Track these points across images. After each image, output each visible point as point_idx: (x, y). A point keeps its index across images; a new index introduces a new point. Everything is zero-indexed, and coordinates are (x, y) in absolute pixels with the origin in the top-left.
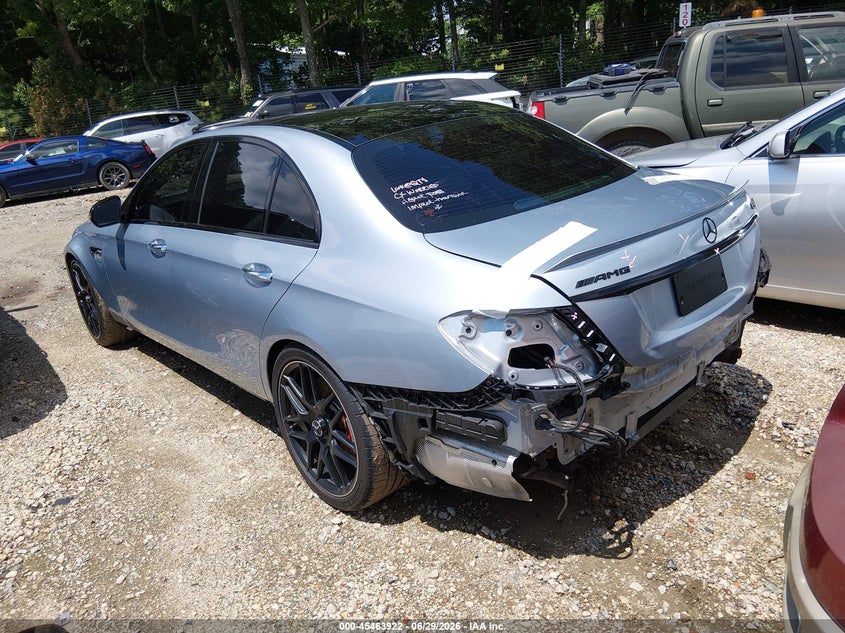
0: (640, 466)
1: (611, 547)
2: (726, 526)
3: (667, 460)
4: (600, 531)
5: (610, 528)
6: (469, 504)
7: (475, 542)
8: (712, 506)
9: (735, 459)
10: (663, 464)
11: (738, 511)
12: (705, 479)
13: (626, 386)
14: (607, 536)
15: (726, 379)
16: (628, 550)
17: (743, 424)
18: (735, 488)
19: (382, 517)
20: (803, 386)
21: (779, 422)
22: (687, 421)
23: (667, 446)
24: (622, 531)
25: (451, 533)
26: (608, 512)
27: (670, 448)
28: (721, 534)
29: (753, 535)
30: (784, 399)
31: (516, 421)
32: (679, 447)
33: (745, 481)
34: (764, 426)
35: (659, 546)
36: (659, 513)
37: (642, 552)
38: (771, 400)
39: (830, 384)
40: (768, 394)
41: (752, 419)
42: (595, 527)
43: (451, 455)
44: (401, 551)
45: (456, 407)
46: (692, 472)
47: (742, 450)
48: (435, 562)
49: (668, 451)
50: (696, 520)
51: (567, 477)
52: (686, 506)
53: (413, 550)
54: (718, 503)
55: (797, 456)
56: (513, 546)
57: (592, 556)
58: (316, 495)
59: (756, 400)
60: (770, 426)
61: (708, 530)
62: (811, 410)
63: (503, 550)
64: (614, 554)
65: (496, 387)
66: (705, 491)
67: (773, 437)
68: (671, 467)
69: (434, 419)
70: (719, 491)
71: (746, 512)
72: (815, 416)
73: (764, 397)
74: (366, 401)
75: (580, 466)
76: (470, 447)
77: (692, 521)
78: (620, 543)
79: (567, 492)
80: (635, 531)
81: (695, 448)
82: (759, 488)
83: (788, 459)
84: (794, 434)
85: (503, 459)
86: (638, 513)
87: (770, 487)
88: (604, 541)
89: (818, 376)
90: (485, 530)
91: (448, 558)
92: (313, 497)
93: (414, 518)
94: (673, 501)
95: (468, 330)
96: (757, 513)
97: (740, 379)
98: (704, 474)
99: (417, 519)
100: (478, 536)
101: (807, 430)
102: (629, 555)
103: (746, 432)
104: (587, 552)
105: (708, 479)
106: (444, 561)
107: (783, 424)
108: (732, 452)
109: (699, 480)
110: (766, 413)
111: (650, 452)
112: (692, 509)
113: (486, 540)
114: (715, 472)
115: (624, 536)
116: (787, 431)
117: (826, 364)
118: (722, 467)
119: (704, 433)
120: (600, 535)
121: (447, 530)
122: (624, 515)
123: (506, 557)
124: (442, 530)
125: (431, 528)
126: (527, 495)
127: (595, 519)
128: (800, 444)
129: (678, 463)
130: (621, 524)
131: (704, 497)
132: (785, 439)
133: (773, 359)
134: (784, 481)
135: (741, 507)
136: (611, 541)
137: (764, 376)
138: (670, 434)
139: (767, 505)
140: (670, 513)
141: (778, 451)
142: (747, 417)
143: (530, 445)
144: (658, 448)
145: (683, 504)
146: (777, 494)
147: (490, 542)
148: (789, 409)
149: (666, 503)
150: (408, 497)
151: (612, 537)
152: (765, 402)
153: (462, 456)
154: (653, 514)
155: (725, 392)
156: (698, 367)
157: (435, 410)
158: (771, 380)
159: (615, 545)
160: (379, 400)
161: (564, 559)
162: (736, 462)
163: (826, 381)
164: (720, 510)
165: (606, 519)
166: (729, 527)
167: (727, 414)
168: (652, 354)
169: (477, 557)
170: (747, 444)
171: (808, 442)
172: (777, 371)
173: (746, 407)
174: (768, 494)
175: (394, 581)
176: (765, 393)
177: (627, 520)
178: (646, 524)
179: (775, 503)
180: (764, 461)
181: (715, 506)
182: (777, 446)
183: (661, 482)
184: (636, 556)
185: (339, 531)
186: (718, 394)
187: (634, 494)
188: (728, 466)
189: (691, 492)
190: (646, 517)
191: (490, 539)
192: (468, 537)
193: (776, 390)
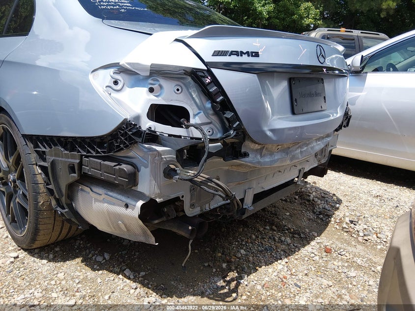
0: (254, 237)
1: (222, 292)
2: (310, 284)
3: (272, 236)
4: (216, 279)
5: (224, 278)
6: (124, 252)
7: (116, 280)
8: (301, 268)
9: (318, 239)
10: (270, 238)
11: (319, 273)
12: (297, 249)
13: (246, 155)
14: (221, 283)
15: (314, 193)
16: (234, 295)
17: (324, 219)
18: (317, 258)
19: (51, 256)
20: (361, 203)
21: (347, 220)
22: (288, 214)
23: (274, 227)
24: (232, 280)
25: (101, 272)
26: (224, 265)
27: (276, 229)
28: (306, 289)
29: (329, 292)
30: (350, 208)
31: (146, 167)
32: (281, 229)
33: (325, 254)
34: (338, 221)
35: (259, 294)
36: (262, 270)
37: (244, 297)
38: (341, 207)
39: (377, 203)
40: (340, 204)
41: (330, 216)
42: (214, 276)
43: (96, 200)
44: (53, 282)
45: (98, 152)
46: (288, 245)
47: (323, 235)
48: (77, 294)
49: (275, 230)
50: (288, 277)
51: (190, 228)
52: (282, 266)
53: (63, 282)
54: (305, 267)
55: (359, 242)
56: (144, 285)
57: (205, 298)
58: (9, 236)
59: (332, 207)
60: (341, 222)
61: (296, 285)
62: (366, 216)
63: (136, 288)
64: (223, 298)
65: (130, 130)
66: (296, 257)
67: (344, 228)
68: (274, 240)
69: (81, 164)
70: (306, 259)
71: (324, 275)
72: (369, 220)
73: (337, 205)
74: (36, 151)
75: (202, 220)
76: (111, 194)
77: (285, 278)
78: (229, 289)
79: (191, 242)
80: (242, 281)
81: (292, 230)
82: (334, 259)
83: (353, 243)
84: (357, 227)
85: (133, 203)
86: (247, 268)
87: (342, 259)
88: (218, 287)
89: (369, 199)
90: (127, 272)
91: (89, 291)
92: (7, 237)
93: (77, 259)
94: (273, 262)
95: (116, 83)
96: (333, 276)
97: (323, 195)
98: (296, 247)
99: (79, 260)
100: (120, 276)
101: (365, 227)
102: (235, 299)
103: (326, 224)
104: (202, 295)
105: (299, 250)
106: (84, 293)
107: (350, 221)
108: (316, 235)
109: (293, 250)
110: (338, 214)
111: (261, 229)
112: (286, 269)
113: (125, 279)
114: (304, 246)
115: (233, 284)
116: (352, 225)
117: (374, 193)
118: (309, 244)
119: (298, 222)
120: (216, 282)
121: (98, 270)
122: (236, 268)
123: (136, 293)
124: (94, 269)
125: (87, 268)
126: (153, 239)
127: (214, 270)
128: (361, 234)
129: (280, 238)
130: (233, 275)
131: (295, 262)
132: (351, 230)
133: (342, 188)
134: (351, 256)
135: (321, 271)
136: (223, 288)
137: (337, 195)
138: (276, 220)
139: (339, 271)
140: (270, 270)
141: (346, 237)
142: (327, 215)
143: (157, 191)
144: (268, 227)
145: (280, 266)
146: (346, 265)
147: (128, 281)
148: (353, 214)
149: (268, 263)
150: (80, 244)
151: (224, 284)
152: (338, 208)
153: (104, 201)
154: (257, 270)
155: (313, 200)
156: (300, 171)
157: (82, 156)
158: (341, 198)
159: (226, 291)
160: (44, 150)
161: (183, 299)
162: (318, 241)
163: (374, 202)
164: (306, 272)
165: (223, 270)
166: (312, 284)
167: (314, 213)
168: (269, 133)
169: (113, 292)
170: (326, 232)
171: (366, 233)
172: (345, 193)
173: (326, 209)
174: (340, 264)
175: (34, 306)
176: (338, 204)
177: (237, 272)
178: (252, 276)
179: (346, 270)
180: (337, 242)
181: (303, 268)
182: (345, 234)
183: (266, 249)
184: (239, 301)
185: (12, 262)
186: (309, 201)
187: (246, 255)
188: (313, 243)
189: (286, 257)
190: (252, 271)
191: (129, 279)
192: (112, 276)
193: (345, 203)
